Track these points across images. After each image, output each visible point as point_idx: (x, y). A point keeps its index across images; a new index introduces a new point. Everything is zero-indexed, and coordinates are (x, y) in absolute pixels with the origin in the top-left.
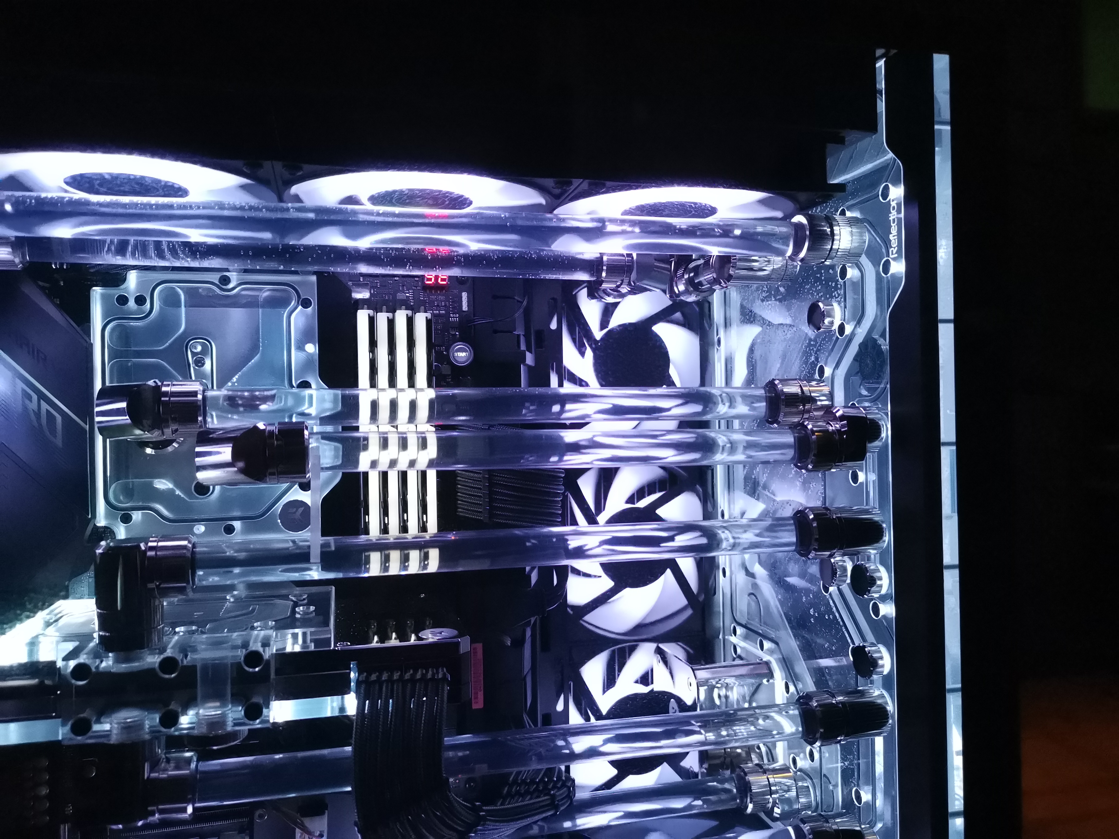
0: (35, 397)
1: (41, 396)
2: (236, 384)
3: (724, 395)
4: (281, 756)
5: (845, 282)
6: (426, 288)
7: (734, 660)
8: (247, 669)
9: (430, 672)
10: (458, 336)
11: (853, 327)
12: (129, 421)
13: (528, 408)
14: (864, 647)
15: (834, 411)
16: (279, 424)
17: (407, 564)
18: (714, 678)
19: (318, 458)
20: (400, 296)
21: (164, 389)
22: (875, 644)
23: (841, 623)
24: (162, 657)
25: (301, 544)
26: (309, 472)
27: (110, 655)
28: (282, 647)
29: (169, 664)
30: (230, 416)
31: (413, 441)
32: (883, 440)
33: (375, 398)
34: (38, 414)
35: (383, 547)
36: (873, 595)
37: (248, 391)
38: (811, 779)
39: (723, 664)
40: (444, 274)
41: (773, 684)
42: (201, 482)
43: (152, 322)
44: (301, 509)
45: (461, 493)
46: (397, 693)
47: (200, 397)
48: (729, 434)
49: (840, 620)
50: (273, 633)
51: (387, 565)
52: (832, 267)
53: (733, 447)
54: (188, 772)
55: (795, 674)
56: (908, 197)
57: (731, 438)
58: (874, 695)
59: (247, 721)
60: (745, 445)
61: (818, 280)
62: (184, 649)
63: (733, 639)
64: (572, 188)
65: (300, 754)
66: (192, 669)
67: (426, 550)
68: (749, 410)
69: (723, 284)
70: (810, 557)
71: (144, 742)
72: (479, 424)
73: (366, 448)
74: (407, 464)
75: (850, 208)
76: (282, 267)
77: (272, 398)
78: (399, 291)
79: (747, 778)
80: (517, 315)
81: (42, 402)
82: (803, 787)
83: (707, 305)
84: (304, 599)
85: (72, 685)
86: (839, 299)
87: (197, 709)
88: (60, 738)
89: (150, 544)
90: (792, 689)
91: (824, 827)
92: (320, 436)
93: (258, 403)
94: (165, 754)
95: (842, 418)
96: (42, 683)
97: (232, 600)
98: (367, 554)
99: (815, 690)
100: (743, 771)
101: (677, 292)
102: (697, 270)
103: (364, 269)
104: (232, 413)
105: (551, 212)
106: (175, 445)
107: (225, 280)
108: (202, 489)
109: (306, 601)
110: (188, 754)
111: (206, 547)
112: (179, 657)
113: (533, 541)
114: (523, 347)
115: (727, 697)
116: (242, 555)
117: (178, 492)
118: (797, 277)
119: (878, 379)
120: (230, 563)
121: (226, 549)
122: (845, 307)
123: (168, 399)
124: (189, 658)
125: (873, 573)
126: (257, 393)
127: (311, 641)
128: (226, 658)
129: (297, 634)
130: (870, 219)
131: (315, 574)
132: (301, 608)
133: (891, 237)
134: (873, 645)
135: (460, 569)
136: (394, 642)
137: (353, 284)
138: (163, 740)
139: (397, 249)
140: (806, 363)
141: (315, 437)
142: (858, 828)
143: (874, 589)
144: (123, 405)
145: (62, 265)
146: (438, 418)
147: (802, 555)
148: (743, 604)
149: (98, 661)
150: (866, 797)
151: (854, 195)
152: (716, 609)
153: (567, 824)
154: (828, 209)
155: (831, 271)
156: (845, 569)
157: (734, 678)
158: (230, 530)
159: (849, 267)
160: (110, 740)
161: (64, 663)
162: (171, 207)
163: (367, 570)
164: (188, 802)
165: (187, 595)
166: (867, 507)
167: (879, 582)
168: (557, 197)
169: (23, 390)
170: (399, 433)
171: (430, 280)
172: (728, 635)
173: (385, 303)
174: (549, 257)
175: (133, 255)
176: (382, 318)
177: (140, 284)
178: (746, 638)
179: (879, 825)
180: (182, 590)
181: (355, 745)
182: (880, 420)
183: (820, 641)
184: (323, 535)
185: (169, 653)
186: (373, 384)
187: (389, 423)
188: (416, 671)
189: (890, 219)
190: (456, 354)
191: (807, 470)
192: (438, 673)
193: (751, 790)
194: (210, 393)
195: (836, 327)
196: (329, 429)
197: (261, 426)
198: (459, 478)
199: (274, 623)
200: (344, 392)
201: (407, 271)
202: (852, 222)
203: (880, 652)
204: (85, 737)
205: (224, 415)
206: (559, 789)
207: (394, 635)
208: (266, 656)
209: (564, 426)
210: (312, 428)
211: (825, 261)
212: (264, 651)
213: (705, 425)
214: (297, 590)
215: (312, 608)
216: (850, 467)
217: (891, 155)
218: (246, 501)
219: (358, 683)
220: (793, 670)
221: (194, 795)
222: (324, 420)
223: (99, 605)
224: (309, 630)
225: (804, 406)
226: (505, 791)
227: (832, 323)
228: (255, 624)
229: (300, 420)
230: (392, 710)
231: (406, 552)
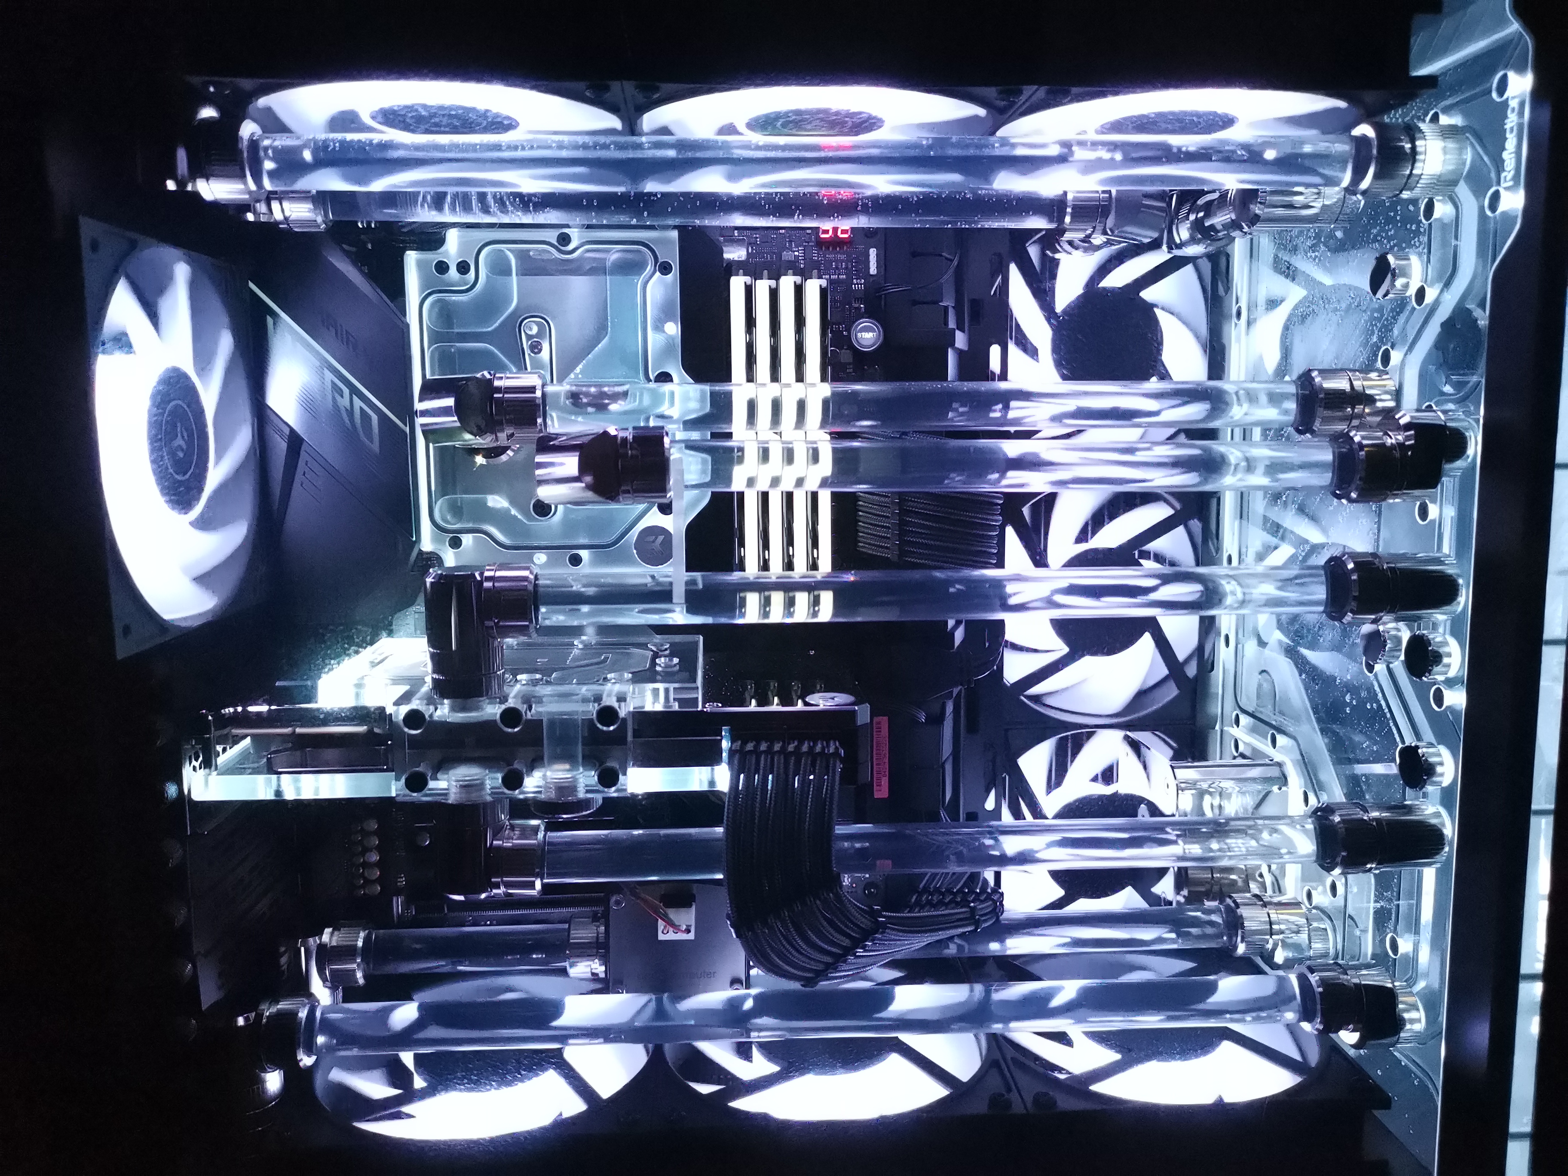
0: (346, 391)
1: (354, 390)
2: (580, 376)
3: (1241, 392)
4: (641, 832)
5: (1430, 224)
6: (822, 244)
7: (1235, 758)
8: (599, 726)
9: (820, 746)
10: (863, 310)
11: (1438, 291)
12: (458, 424)
13: (956, 410)
14: (1417, 747)
15: (1397, 417)
16: (634, 428)
17: (792, 610)
18: (1204, 780)
19: (681, 473)
20: (787, 256)
21: (497, 383)
22: (1432, 744)
23: (1388, 715)
24: (503, 707)
25: (661, 579)
26: (670, 490)
27: (446, 701)
28: (640, 705)
29: (511, 716)
30: (573, 418)
31: (801, 454)
32: (1469, 460)
33: (753, 396)
34: (350, 412)
35: (762, 587)
36: (1436, 677)
37: (595, 386)
38: (1332, 920)
39: (1219, 762)
40: (845, 225)
41: (1287, 792)
42: (541, 499)
43: (477, 297)
44: (661, 538)
45: (864, 523)
46: (778, 768)
47: (538, 394)
48: (1245, 448)
49: (1386, 710)
50: (629, 688)
51: (768, 609)
52: (1414, 202)
53: (1250, 466)
54: (535, 841)
55: (1319, 782)
56: (1538, 94)
57: (1248, 455)
58: (1426, 813)
59: (601, 788)
60: (1268, 463)
61: (1389, 221)
62: (528, 700)
63: (1234, 731)
64: (1023, 98)
65: (663, 832)
66: (537, 724)
67: (816, 593)
68: (1278, 414)
69: (1246, 229)
70: (1344, 621)
71: (485, 804)
72: (889, 431)
73: (741, 460)
74: (794, 483)
75: (1447, 110)
76: (634, 222)
77: (625, 394)
78: (784, 248)
79: (1238, 911)
80: (946, 277)
81: (355, 397)
82: (1318, 929)
83: (1223, 260)
84: (666, 650)
85: (405, 733)
86: (1420, 249)
87: (543, 770)
88: (394, 794)
89: (487, 574)
90: (1313, 800)
91: (1339, 979)
92: (683, 445)
93: (607, 401)
94: (509, 820)
95: (1408, 427)
96: (370, 732)
97: (580, 646)
98: (742, 595)
99: (1344, 800)
100: (1235, 902)
101: (1178, 241)
102: (1209, 209)
103: (739, 220)
104: (577, 414)
105: (993, 133)
106: (509, 452)
107: (564, 239)
108: (543, 509)
109: (667, 652)
110: (534, 822)
111: (549, 579)
112: (523, 708)
113: (958, 586)
114: (952, 324)
115: (1220, 807)
116: (591, 591)
117: (514, 512)
118: (1359, 216)
119: (1471, 367)
120: (578, 599)
121: (573, 583)
122: (1429, 261)
123: (501, 395)
124: (533, 710)
125: (1439, 647)
126: (606, 389)
127: (675, 699)
128: (577, 713)
129: (658, 689)
130: (1477, 127)
131: (679, 616)
132: (663, 659)
133: (1505, 155)
134: (1431, 745)
135: (859, 619)
136: (775, 706)
137: (725, 241)
138: (507, 803)
139: (782, 194)
140: (1365, 344)
141: (678, 446)
142: (1390, 985)
143: (1436, 669)
144: (450, 402)
145: (369, 223)
146: (833, 424)
147: (1333, 619)
148: (1250, 683)
149: (432, 708)
150: (1405, 946)
151: (1453, 90)
152: (1213, 690)
153: (994, 946)
154: (1414, 112)
155: (1411, 208)
156: (1398, 640)
157: (1233, 782)
158: (576, 560)
159: (1438, 201)
160: (447, 800)
161: (395, 708)
162: (497, 147)
163: (743, 615)
164: (537, 875)
165: (530, 637)
166: (1438, 555)
167: (1446, 660)
168: (1002, 111)
169: (333, 382)
170: (783, 443)
171: (827, 232)
172: (1228, 726)
173: (767, 266)
174: (991, 197)
175: (453, 209)
176: (762, 287)
177: (463, 246)
178: (1253, 730)
179: (1421, 985)
180: (523, 630)
181: (727, 825)
182: (1467, 429)
183: (1358, 738)
184: (687, 571)
185: (511, 703)
186: (750, 378)
187: (771, 429)
188: (801, 743)
189: (1506, 127)
190: (859, 335)
191: (1351, 501)
192: (828, 746)
193: (1243, 927)
194: (549, 389)
195: (1412, 291)
196: (695, 435)
197: (612, 431)
198: (861, 503)
199: (630, 675)
200: (713, 388)
201: (795, 222)
202: (1450, 132)
203: (1439, 755)
204: (420, 794)
205: (568, 416)
206: (982, 902)
207: (776, 699)
208: (622, 714)
209: (1007, 435)
210: (674, 435)
211: (1401, 192)
212: (619, 707)
213: (1211, 434)
214: (658, 638)
215: (676, 660)
216: (1417, 498)
217: (1515, 26)
218: (595, 525)
219: (731, 752)
220: (1315, 775)
221: (542, 868)
222: (690, 424)
223: (432, 643)
224: (672, 686)
225: (1353, 408)
226: (913, 900)
227: (1406, 286)
228: (609, 676)
229: (659, 423)
230: (772, 787)
231: (791, 594)
